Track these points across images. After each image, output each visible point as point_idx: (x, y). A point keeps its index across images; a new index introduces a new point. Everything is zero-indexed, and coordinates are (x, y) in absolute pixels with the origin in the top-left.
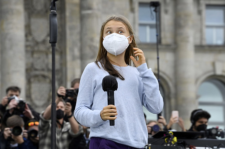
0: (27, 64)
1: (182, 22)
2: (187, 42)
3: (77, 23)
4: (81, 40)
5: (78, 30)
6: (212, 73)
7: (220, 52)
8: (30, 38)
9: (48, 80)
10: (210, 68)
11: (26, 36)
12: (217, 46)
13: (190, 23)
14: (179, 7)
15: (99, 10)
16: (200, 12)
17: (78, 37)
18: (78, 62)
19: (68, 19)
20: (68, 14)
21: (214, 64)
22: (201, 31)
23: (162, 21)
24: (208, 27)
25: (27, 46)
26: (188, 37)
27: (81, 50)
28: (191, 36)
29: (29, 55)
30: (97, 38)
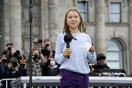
8: (24, 19)
11: (22, 18)
29: (23, 28)
30: (57, 19)
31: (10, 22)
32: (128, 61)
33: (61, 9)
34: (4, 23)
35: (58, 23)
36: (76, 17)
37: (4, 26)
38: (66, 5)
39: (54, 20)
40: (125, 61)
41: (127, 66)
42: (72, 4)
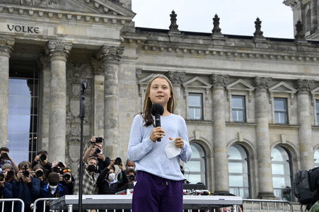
0: (66, 132)
3: (102, 104)
4: (104, 115)
5: (103, 108)
6: (193, 139)
7: (198, 124)
8: (69, 114)
10: (192, 135)
11: (67, 113)
12: (196, 120)
13: (179, 105)
15: (117, 95)
16: (185, 98)
17: (103, 113)
18: (103, 130)
19: (95, 101)
20: (95, 97)
21: (194, 132)
22: (186, 110)
24: (190, 107)
25: (67, 120)
27: (104, 122)
29: (69, 126)
30: (115, 114)
31: (50, 118)
32: (213, 173)
33: (121, 100)
34: (42, 120)
35: (117, 119)
36: (164, 87)
37: (42, 123)
38: (128, 94)
39: (112, 115)
40: (208, 173)
41: (211, 180)
42: (137, 93)
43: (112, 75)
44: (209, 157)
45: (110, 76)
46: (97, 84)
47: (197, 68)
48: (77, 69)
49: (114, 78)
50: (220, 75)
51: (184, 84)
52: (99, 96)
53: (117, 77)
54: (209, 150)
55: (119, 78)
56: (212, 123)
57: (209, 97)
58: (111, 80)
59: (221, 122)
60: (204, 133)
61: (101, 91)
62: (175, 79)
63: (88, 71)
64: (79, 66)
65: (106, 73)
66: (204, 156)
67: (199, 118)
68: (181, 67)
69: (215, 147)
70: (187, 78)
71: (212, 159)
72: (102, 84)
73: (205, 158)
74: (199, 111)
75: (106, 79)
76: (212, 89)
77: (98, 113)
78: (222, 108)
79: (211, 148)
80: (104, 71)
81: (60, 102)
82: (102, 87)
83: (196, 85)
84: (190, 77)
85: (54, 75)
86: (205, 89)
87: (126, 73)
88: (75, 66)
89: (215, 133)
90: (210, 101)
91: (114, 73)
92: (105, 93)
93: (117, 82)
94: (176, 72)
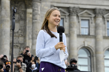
1: (72, 26)
2: (74, 33)
3: (31, 25)
4: (32, 32)
5: (31, 28)
6: (83, 46)
7: (87, 37)
9: (19, 48)
10: (83, 44)
12: (85, 35)
13: (75, 26)
14: (71, 20)
15: (39, 20)
16: (79, 22)
17: (31, 30)
18: (31, 40)
19: (27, 24)
20: (27, 21)
21: (84, 42)
22: (79, 29)
23: (64, 25)
24: (82, 28)
25: (11, 34)
26: (74, 31)
27: (32, 36)
28: (75, 31)
39: (37, 32)
43: (37, 9)
44: (93, 56)
45: (36, 10)
46: (29, 13)
47: (86, 5)
48: (16, 5)
49: (38, 10)
50: (100, 9)
51: (79, 14)
52: (29, 21)
53: (39, 10)
54: (93, 52)
55: (41, 11)
56: (95, 37)
57: (93, 22)
58: (36, 12)
59: (100, 36)
60: (90, 43)
61: (30, 18)
62: (73, 12)
63: (23, 6)
64: (18, 3)
65: (33, 8)
66: (89, 56)
67: (87, 34)
68: (77, 4)
69: (96, 51)
70: (81, 10)
71: (95, 58)
72: (31, 14)
73: (90, 57)
74: (87, 30)
75: (33, 11)
76: (95, 17)
77: (29, 30)
78: (101, 28)
79: (94, 51)
80: (32, 6)
81: (6, 24)
82: (31, 16)
83: (86, 15)
84: (82, 10)
85: (3, 8)
86: (91, 17)
87: (45, 7)
88: (15, 3)
89: (96, 43)
90: (94, 24)
91: (38, 8)
92: (33, 19)
93: (39, 12)
94: (74, 7)
